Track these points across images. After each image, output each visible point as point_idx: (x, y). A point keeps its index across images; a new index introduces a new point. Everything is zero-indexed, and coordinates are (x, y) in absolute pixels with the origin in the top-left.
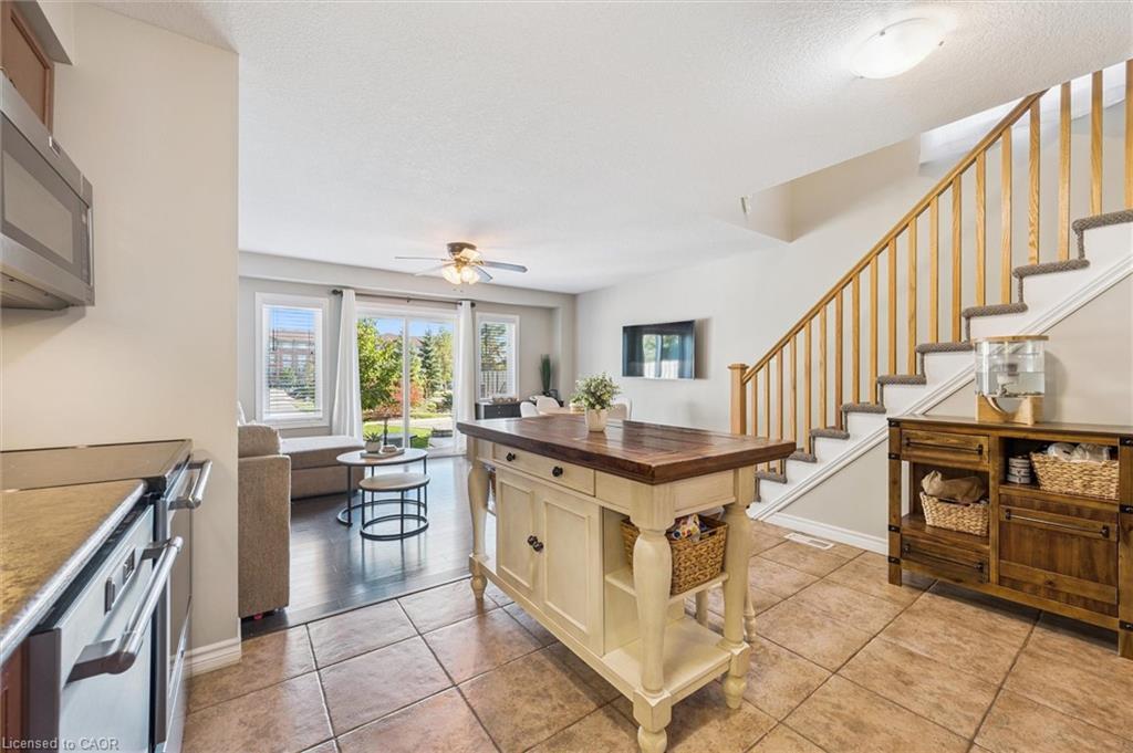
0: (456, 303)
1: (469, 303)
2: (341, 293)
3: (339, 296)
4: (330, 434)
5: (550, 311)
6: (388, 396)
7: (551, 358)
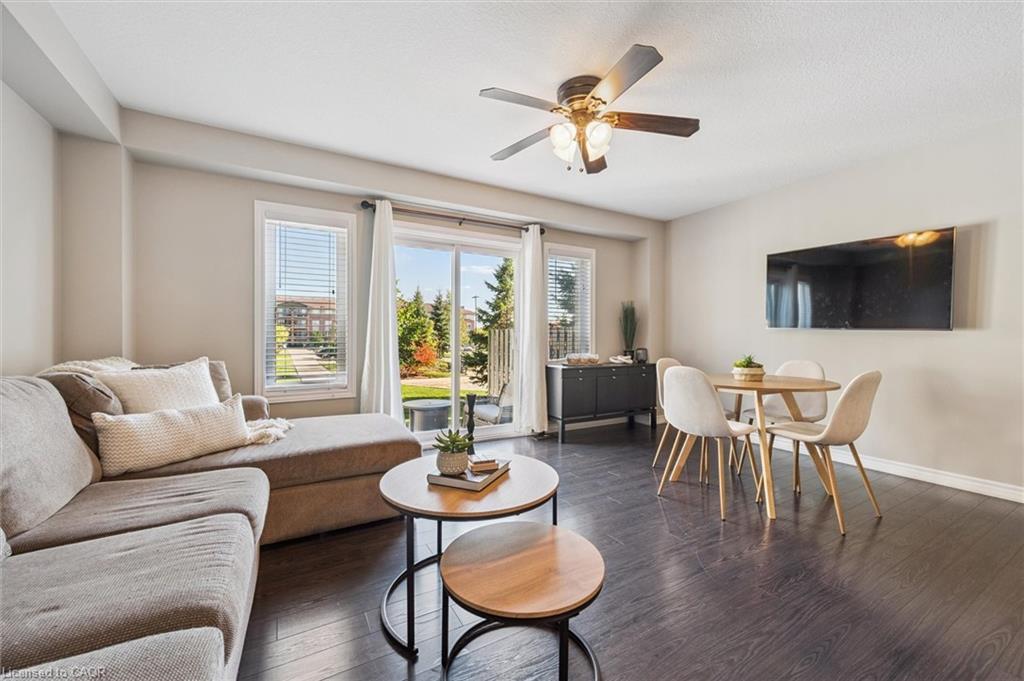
0: (520, 228)
1: (538, 227)
2: (373, 207)
3: (370, 209)
4: (358, 411)
5: (632, 243)
6: (411, 355)
7: (637, 306)
